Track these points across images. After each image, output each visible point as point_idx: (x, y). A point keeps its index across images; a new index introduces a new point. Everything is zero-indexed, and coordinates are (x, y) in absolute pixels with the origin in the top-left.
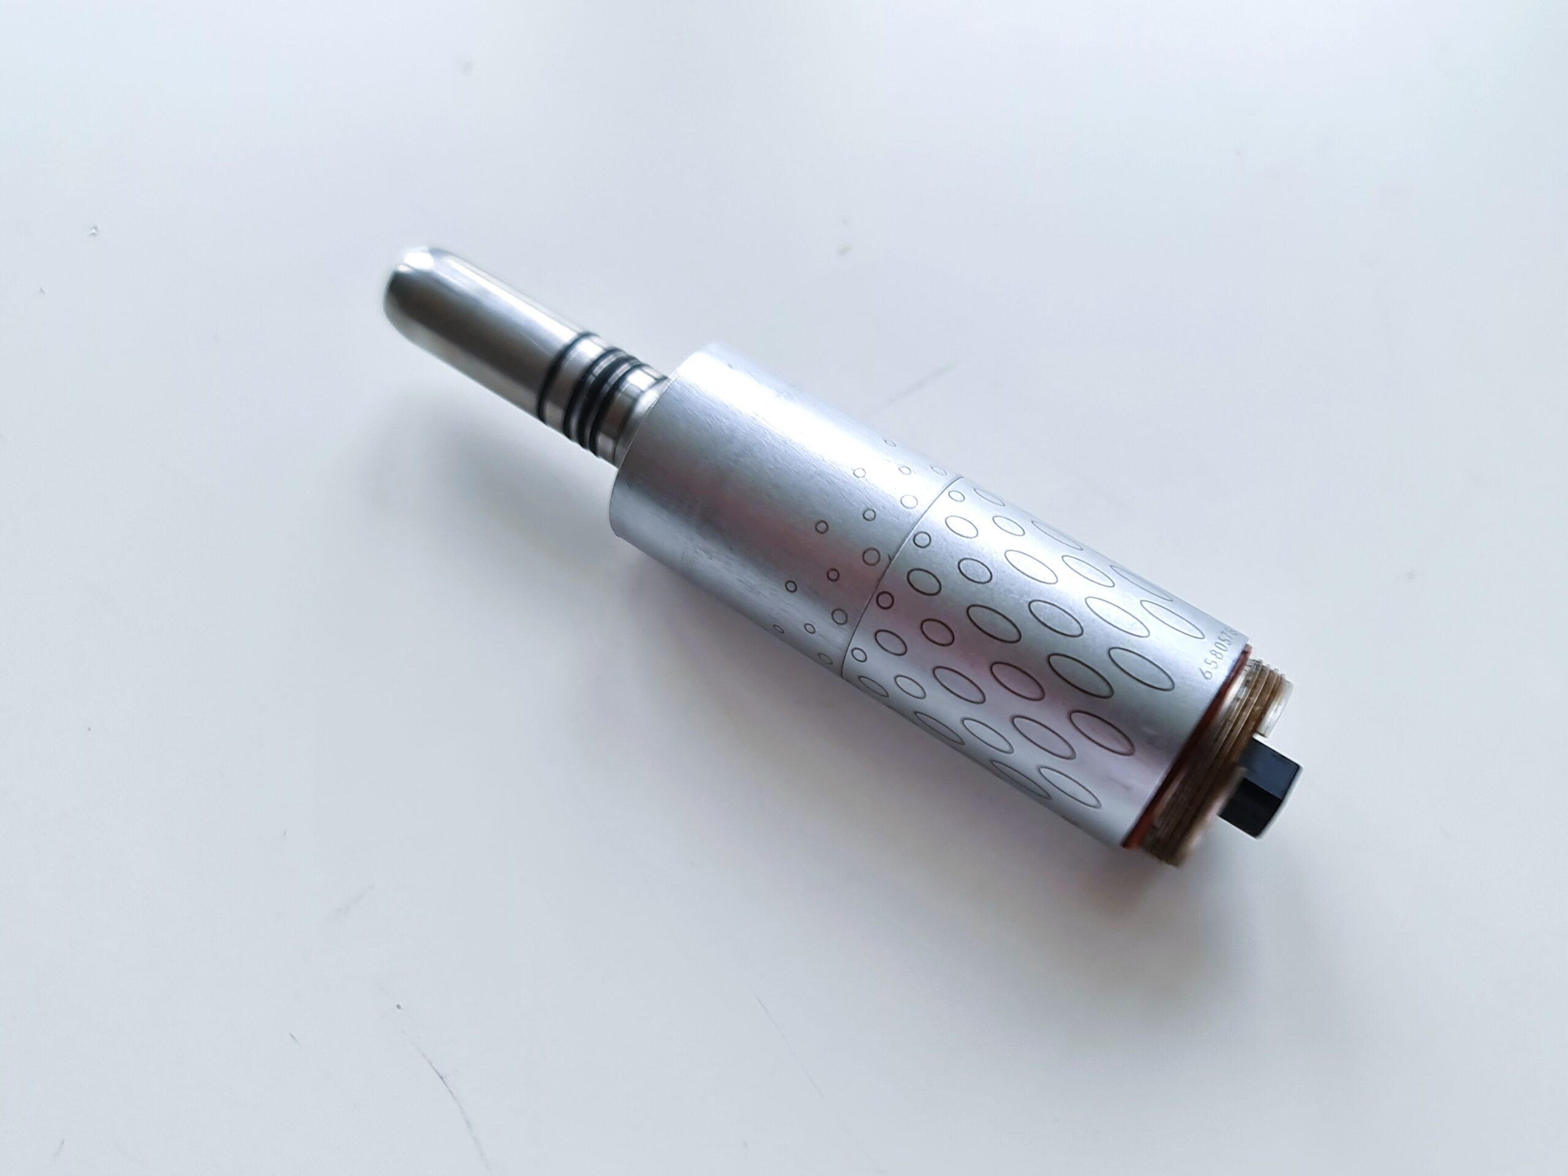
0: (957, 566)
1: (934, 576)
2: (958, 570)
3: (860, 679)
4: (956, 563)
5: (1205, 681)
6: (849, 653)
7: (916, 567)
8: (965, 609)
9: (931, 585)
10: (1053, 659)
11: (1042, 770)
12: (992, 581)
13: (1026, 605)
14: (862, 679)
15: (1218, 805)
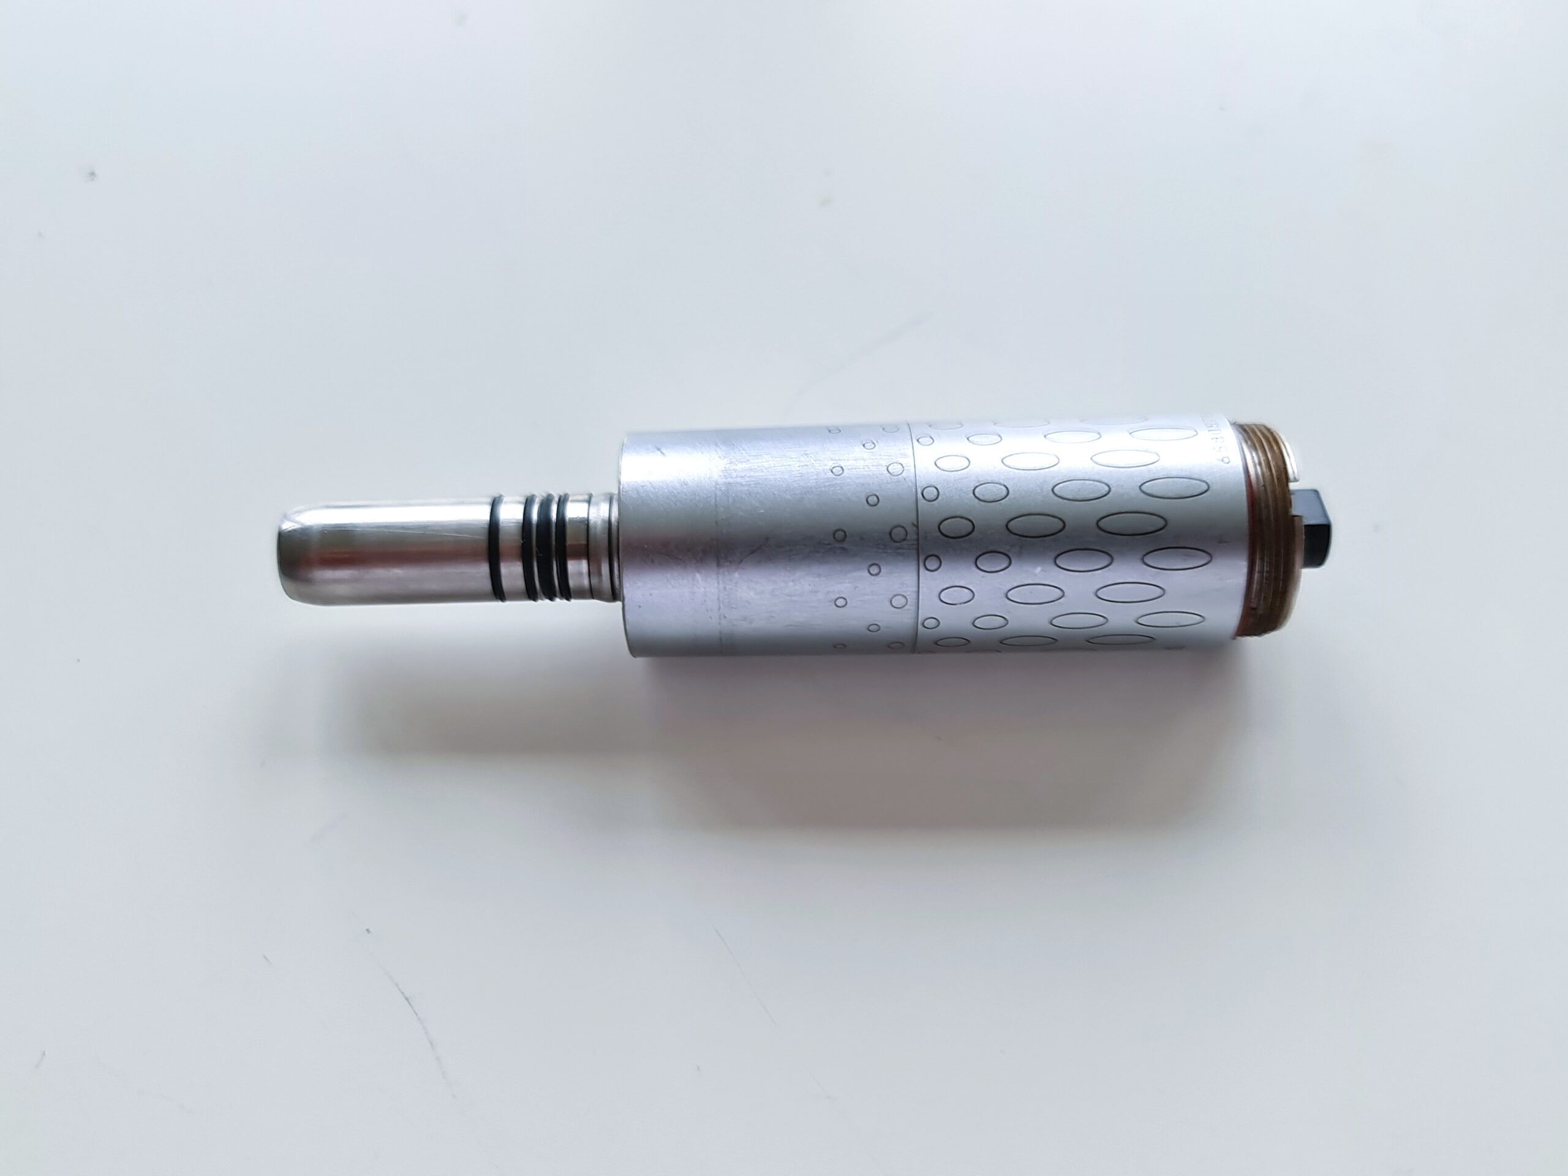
0: (973, 496)
1: (962, 517)
2: (976, 500)
3: (936, 644)
4: (972, 495)
5: (1228, 465)
6: (920, 626)
7: (942, 518)
8: (1005, 527)
9: (966, 526)
10: (1101, 524)
11: (1140, 621)
12: (1010, 492)
13: (1051, 493)
14: (939, 643)
15: (1299, 558)
